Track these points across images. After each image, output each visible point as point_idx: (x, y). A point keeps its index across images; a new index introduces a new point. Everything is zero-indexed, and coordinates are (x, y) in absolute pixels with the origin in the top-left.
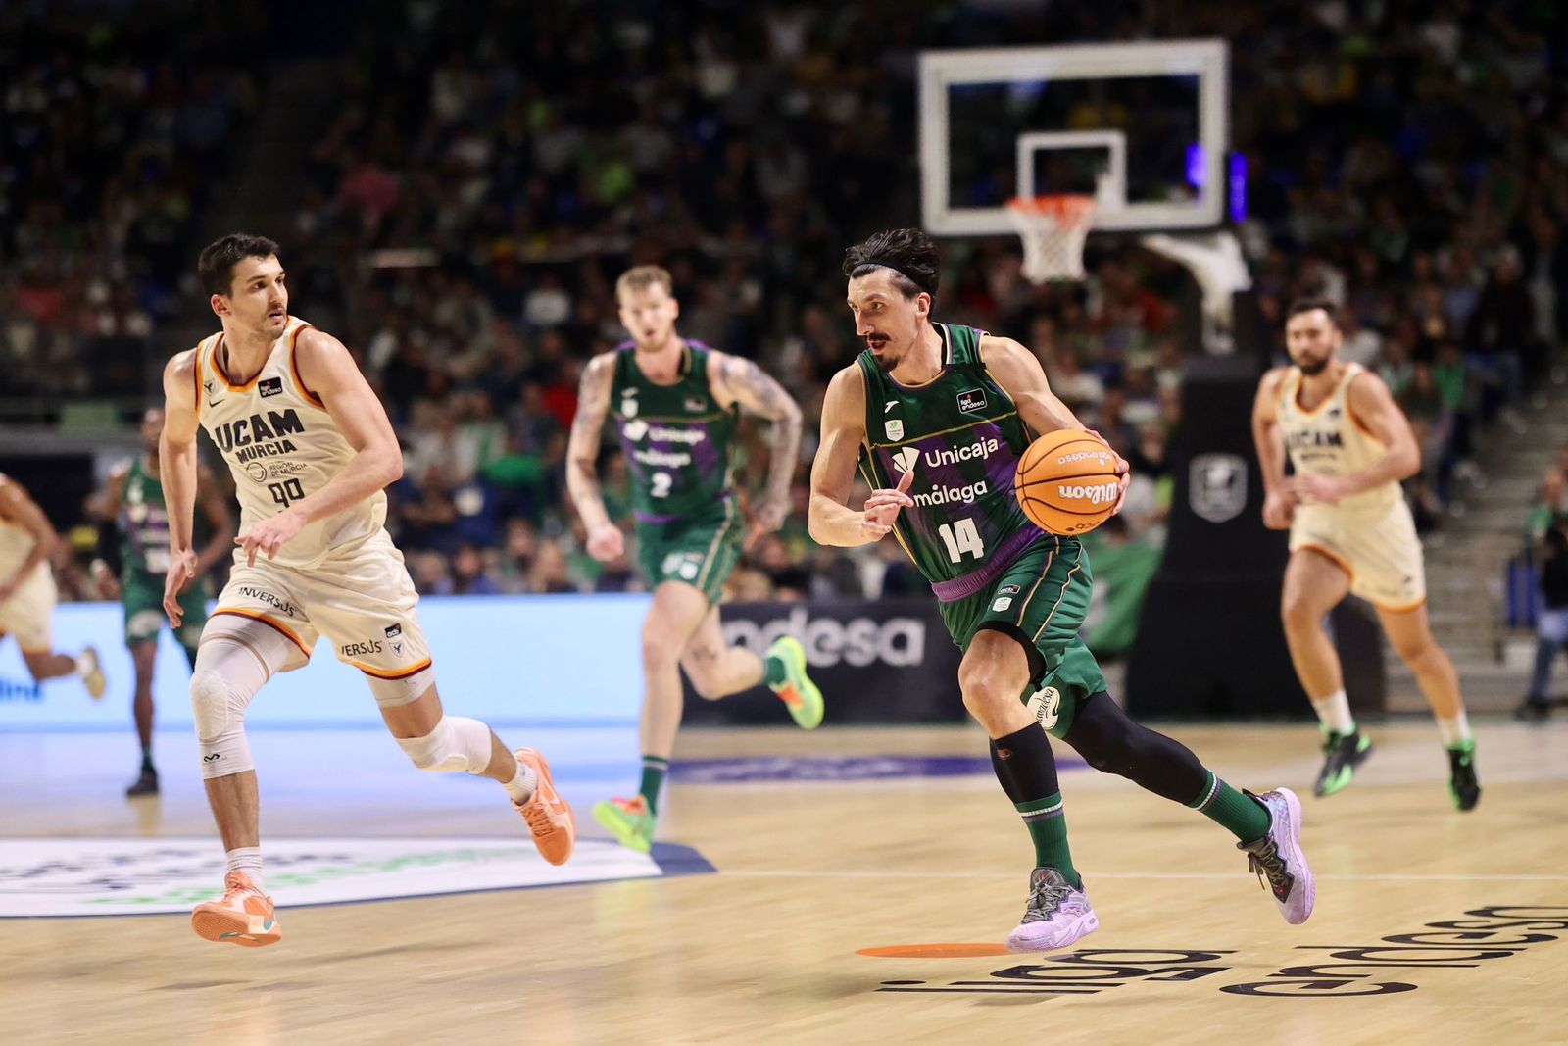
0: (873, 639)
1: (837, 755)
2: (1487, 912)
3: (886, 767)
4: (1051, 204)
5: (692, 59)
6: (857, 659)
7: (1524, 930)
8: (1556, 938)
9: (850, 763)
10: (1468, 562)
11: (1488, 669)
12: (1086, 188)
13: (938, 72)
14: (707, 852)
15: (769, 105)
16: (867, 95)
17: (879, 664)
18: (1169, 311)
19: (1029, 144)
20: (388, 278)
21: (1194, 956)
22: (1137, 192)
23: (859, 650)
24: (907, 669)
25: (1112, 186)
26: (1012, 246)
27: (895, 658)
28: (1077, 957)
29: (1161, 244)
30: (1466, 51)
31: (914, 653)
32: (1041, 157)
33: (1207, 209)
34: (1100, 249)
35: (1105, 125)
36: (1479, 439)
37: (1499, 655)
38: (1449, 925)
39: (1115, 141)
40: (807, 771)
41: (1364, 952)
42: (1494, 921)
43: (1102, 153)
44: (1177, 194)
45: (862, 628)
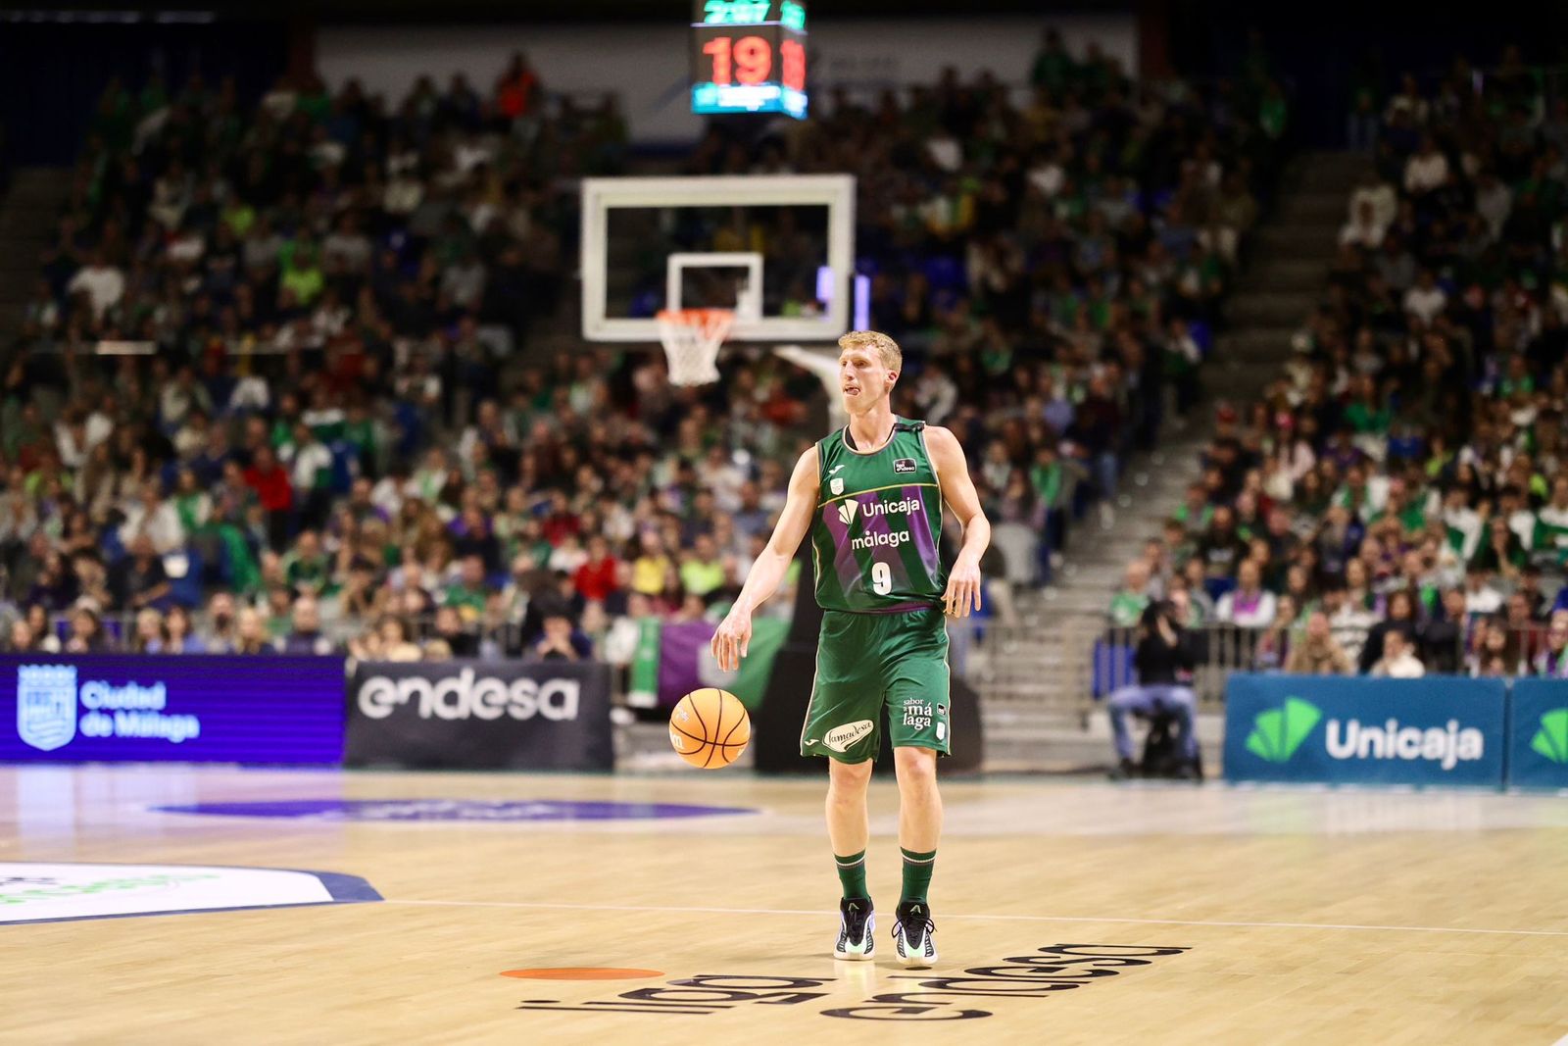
0: (535, 697)
1: (497, 800)
2: (1059, 949)
3: (540, 809)
4: (695, 317)
5: (383, 180)
6: (518, 713)
7: (1090, 966)
8: (1117, 973)
9: (508, 806)
10: (1057, 640)
11: (1075, 735)
12: (730, 303)
13: (598, 197)
14: (375, 883)
15: (458, 223)
16: (537, 215)
17: (538, 717)
18: (798, 409)
19: (678, 262)
20: (112, 363)
21: (799, 982)
22: (771, 309)
23: (522, 706)
25: (751, 299)
26: (651, 354)
27: (553, 714)
28: (696, 982)
29: (792, 354)
30: (1063, 194)
31: (570, 710)
32: (688, 273)
33: (831, 324)
34: (735, 358)
35: (746, 248)
36: (1073, 536)
37: (1084, 725)
38: (1025, 960)
39: (754, 261)
40: (467, 812)
41: (949, 982)
42: (1064, 957)
43: (743, 272)
44: (808, 310)
45: (526, 685)
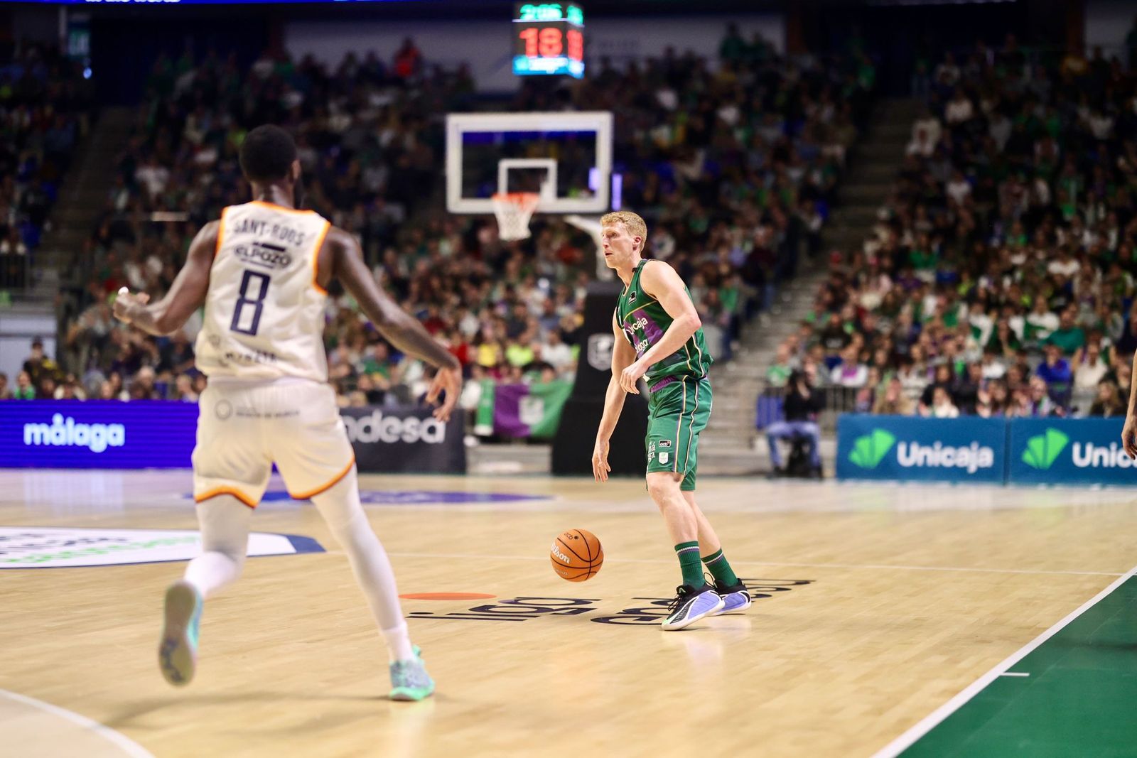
0: (418, 428)
1: (395, 490)
3: (422, 497)
4: (515, 198)
5: (327, 114)
6: (409, 439)
7: (754, 591)
8: (770, 596)
9: (402, 495)
10: (736, 395)
11: (745, 452)
12: (536, 189)
13: (457, 125)
14: (321, 541)
15: (371, 141)
16: (420, 137)
17: (420, 442)
18: (578, 255)
19: (505, 165)
20: (161, 226)
21: (578, 602)
22: (562, 193)
23: (410, 434)
24: (436, 445)
25: (549, 187)
26: (489, 221)
27: (430, 439)
28: (516, 602)
29: (575, 221)
30: (740, 124)
31: (439, 436)
32: (512, 172)
33: (599, 203)
34: (540, 223)
35: (545, 155)
36: (745, 331)
37: (751, 444)
39: (551, 164)
40: (378, 499)
43: (543, 172)
44: (584, 194)
45: (412, 422)
